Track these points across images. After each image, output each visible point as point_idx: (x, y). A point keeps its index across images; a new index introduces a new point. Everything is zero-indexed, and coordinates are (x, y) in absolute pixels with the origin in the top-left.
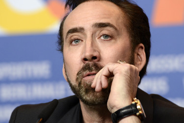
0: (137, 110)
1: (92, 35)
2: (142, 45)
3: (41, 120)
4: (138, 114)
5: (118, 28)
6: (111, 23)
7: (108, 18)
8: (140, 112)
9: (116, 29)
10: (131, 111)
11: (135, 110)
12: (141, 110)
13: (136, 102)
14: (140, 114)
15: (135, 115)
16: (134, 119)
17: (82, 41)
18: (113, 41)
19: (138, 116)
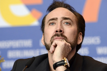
0: (65, 63)
1: (61, 21)
2: (81, 33)
3: (27, 66)
4: (65, 65)
5: (73, 21)
6: (70, 18)
7: (69, 16)
8: (66, 64)
9: (72, 21)
10: (62, 64)
11: (63, 63)
12: (67, 63)
13: (64, 59)
14: (66, 65)
15: (63, 65)
16: (63, 68)
17: (55, 24)
18: (70, 26)
19: (65, 66)
